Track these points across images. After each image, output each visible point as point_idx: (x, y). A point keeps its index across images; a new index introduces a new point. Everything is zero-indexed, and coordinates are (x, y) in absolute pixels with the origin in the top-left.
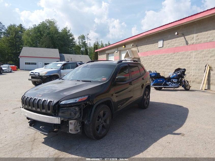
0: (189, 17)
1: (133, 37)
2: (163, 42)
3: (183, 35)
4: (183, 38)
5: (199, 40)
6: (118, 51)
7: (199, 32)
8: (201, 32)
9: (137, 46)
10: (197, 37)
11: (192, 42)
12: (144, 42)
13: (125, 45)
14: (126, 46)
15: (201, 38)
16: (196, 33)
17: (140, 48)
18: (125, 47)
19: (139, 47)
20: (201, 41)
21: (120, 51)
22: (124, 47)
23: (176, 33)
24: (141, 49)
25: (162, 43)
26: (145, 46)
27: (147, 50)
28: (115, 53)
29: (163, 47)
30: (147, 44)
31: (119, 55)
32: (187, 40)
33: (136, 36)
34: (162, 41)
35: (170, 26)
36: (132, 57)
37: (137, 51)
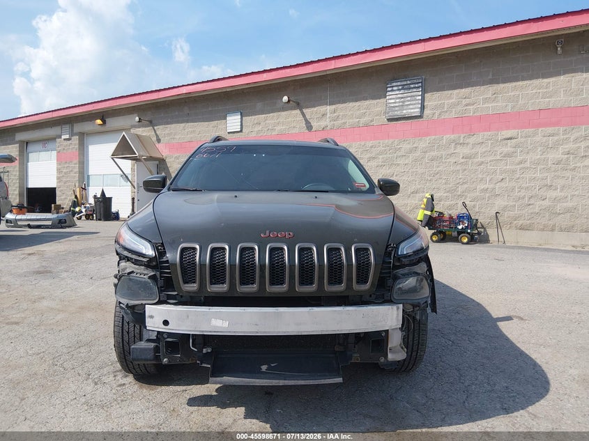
0: (319, 61)
1: (142, 96)
2: (242, 119)
3: (298, 106)
4: (298, 112)
5: (340, 122)
6: (72, 134)
7: (339, 103)
8: (344, 102)
9: (151, 123)
10: (334, 112)
11: (323, 123)
12: (177, 113)
13: (104, 115)
14: (108, 120)
15: (345, 116)
16: (331, 104)
17: (162, 130)
18: (104, 122)
19: (161, 127)
20: (345, 123)
21: (82, 136)
22: (99, 122)
23: (285, 99)
24: (169, 134)
25: (240, 120)
26: (183, 125)
27: (191, 138)
28: (58, 140)
29: (241, 131)
30: (187, 122)
31: (77, 146)
32: (308, 117)
33: (153, 94)
34: (239, 117)
35: (265, 77)
36: (141, 153)
37: (154, 139)
